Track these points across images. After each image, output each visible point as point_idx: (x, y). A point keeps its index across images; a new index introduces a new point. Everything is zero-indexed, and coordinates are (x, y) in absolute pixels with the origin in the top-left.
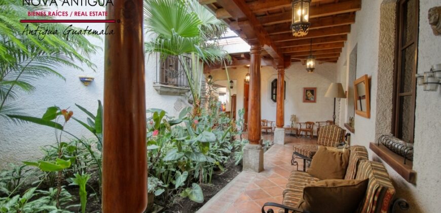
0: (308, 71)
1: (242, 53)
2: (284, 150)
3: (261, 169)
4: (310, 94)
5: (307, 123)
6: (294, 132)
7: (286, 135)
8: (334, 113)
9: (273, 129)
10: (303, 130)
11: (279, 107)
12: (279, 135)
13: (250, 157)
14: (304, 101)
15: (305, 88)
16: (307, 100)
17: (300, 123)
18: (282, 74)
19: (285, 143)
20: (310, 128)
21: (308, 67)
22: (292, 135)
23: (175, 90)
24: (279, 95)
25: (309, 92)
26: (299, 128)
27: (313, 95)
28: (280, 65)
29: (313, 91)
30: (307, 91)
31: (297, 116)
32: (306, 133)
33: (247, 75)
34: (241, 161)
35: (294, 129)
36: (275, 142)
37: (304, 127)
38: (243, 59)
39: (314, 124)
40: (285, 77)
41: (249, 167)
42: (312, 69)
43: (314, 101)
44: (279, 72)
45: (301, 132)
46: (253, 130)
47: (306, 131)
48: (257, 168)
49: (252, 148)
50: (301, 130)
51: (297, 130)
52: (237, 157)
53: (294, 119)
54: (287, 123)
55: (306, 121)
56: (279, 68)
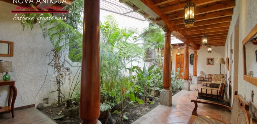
0: (209, 52)
1: (177, 44)
2: (197, 85)
3: (189, 90)
4: (210, 61)
5: (209, 75)
6: (202, 79)
7: (198, 80)
8: (220, 70)
9: (191, 77)
10: (207, 78)
11: (194, 67)
12: (195, 80)
13: (185, 85)
14: (207, 65)
15: (208, 58)
16: (209, 64)
17: (205, 75)
18: (196, 52)
19: (198, 83)
20: (210, 77)
21: (208, 51)
22: (201, 80)
23: (149, 60)
24: (194, 62)
25: (210, 60)
26: (205, 77)
27: (212, 61)
28: (195, 49)
29: (212, 60)
30: (209, 59)
31: (203, 72)
32: (209, 79)
33: (178, 52)
34: (181, 87)
35: (202, 77)
36: (193, 82)
37: (207, 77)
38: (177, 46)
39: (212, 75)
40: (197, 53)
41: (184, 89)
42: (210, 52)
43: (213, 64)
44: (194, 51)
45: (206, 79)
46: (186, 75)
47: (208, 78)
48: (188, 89)
49: (186, 82)
50: (206, 78)
51: (203, 78)
52: (179, 85)
53: (202, 73)
54: (199, 74)
55: (209, 74)
56: (194, 50)
